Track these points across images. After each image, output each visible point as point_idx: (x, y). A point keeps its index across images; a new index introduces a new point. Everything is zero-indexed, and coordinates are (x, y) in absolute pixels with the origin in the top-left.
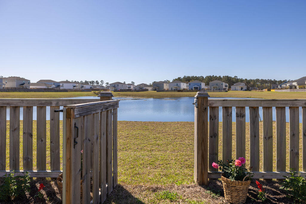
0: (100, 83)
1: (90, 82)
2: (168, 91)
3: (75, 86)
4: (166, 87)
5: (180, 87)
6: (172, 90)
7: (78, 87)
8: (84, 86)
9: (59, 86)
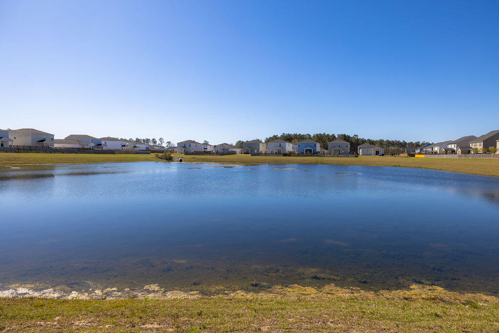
0: (158, 142)
1: (144, 141)
2: (266, 154)
3: (124, 146)
4: (262, 148)
5: (284, 148)
6: (272, 154)
7: (129, 147)
8: (137, 145)
9: (101, 145)
